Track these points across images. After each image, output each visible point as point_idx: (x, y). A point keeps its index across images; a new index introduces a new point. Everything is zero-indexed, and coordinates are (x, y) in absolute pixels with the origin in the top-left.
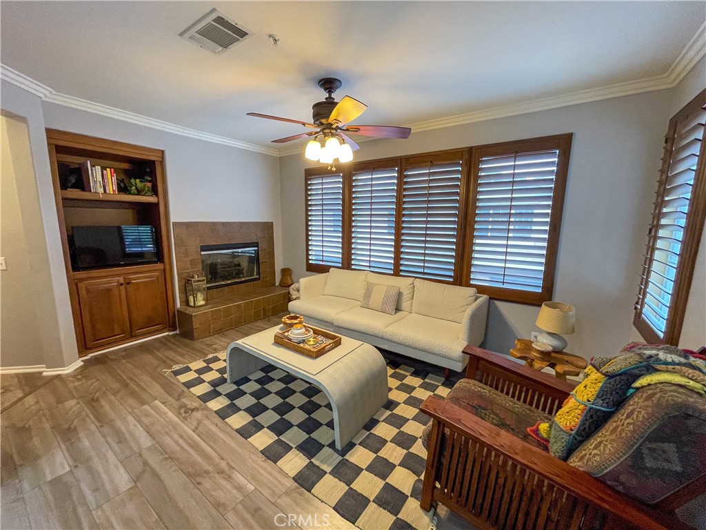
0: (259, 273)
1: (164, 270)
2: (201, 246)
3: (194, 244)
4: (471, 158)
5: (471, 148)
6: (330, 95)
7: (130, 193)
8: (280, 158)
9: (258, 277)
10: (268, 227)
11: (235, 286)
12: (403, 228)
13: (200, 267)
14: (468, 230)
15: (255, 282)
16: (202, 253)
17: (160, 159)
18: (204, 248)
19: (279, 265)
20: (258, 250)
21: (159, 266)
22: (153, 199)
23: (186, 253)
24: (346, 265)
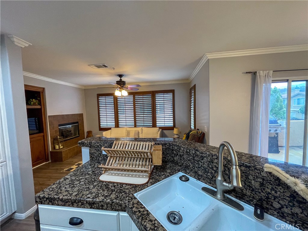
0: (79, 134)
1: (44, 135)
2: (59, 125)
3: (56, 124)
4: (153, 94)
5: (153, 91)
6: (121, 78)
7: (30, 105)
8: (85, 90)
9: (78, 135)
10: (81, 115)
11: (71, 140)
12: (136, 113)
13: (58, 133)
14: (154, 112)
15: (78, 138)
16: (59, 127)
17: (42, 91)
18: (60, 126)
19: (86, 130)
20: (78, 125)
21: (42, 134)
22: (39, 107)
23: (53, 128)
24: (117, 126)
